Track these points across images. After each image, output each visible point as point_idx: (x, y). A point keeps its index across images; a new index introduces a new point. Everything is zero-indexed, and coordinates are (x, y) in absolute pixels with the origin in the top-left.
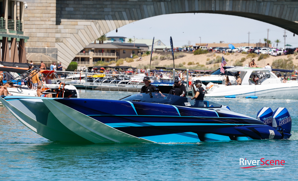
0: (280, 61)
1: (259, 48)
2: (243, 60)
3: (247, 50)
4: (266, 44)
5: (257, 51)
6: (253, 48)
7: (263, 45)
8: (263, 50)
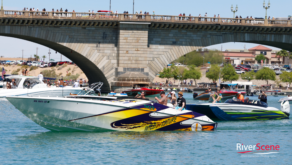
0: (46, 71)
1: (31, 62)
2: (19, 70)
3: (21, 63)
4: (35, 58)
5: (29, 64)
6: (26, 62)
7: (33, 59)
8: (33, 63)
